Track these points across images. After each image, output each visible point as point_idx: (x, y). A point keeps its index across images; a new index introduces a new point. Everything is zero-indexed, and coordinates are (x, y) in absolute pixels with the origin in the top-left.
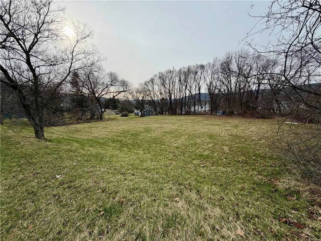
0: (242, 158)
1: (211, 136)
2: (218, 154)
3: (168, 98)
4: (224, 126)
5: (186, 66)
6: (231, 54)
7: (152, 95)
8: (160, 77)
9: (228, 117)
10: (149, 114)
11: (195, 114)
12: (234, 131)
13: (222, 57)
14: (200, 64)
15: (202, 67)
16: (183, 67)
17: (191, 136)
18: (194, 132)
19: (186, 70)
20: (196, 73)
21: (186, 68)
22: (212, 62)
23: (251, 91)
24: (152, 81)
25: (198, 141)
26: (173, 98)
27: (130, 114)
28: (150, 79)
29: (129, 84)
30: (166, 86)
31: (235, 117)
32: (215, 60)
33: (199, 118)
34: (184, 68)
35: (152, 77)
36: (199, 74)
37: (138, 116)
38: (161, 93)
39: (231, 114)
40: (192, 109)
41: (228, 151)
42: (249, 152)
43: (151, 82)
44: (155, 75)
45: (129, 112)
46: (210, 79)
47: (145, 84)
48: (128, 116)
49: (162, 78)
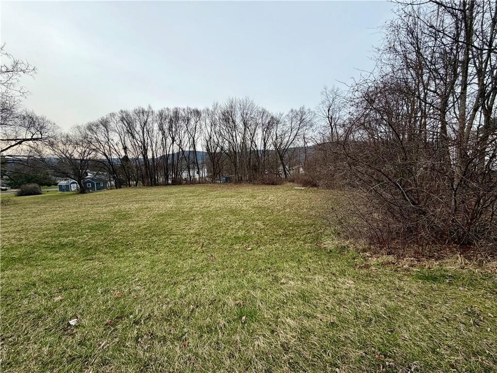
0: (281, 231)
1: (233, 212)
2: (255, 232)
3: (141, 157)
4: (239, 196)
5: (172, 107)
6: (234, 102)
7: (106, 151)
8: (122, 119)
9: (237, 186)
10: (99, 186)
11: (191, 184)
12: (255, 202)
13: (224, 104)
14: (193, 108)
15: (197, 113)
16: (166, 107)
17: (207, 215)
18: (206, 210)
19: (171, 114)
20: (188, 120)
21: (172, 111)
22: (211, 108)
23: (257, 151)
24: (105, 123)
25: (221, 220)
26: (150, 156)
27: (44, 189)
28: (100, 119)
29: (49, 126)
30: (137, 136)
31: (245, 185)
32: (216, 106)
33: (200, 189)
34: (168, 109)
35: (105, 117)
36: (192, 122)
37: (68, 193)
38: (125, 148)
39: (239, 181)
40: (185, 175)
41: (263, 227)
42: (283, 223)
43: (101, 126)
44: (112, 115)
45: (42, 184)
46: (210, 131)
47: (90, 128)
48: (41, 194)
49: (127, 121)
